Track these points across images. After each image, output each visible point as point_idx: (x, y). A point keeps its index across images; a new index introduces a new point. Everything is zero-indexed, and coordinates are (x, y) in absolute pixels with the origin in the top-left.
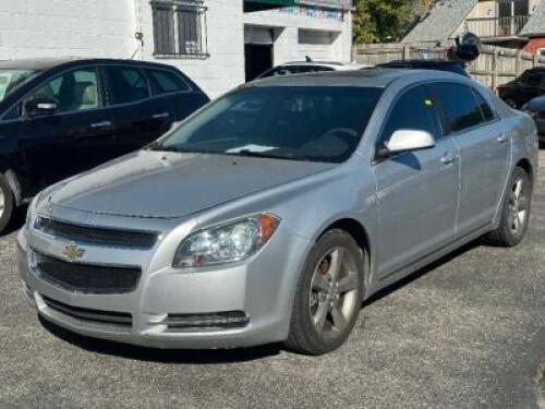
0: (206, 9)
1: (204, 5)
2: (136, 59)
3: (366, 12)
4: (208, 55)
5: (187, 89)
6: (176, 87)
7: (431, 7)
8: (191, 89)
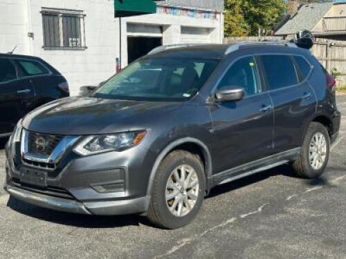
0: (85, 15)
1: (84, 13)
2: (14, 53)
3: (240, 13)
4: (86, 48)
5: (48, 72)
6: (40, 71)
7: (299, 9)
8: (51, 73)
